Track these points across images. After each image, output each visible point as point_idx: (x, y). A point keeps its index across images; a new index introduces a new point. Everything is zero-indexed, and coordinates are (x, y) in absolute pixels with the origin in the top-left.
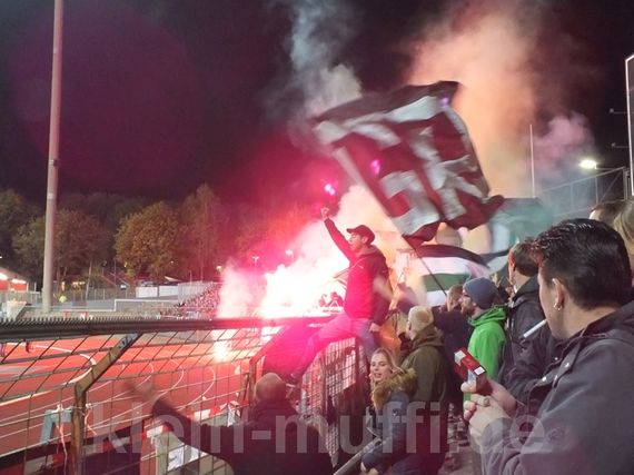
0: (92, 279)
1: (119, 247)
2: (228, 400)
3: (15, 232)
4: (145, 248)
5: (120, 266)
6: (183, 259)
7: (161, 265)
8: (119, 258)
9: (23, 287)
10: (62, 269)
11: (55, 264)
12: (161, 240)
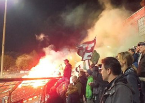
2: (40, 94)
5: (17, 67)
10: (5, 68)
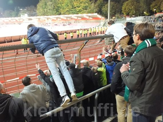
0: (117, 17)
1: (123, 9)
3: (102, 8)
4: (129, 9)
5: (123, 13)
6: (137, 11)
7: (132, 13)
8: (123, 12)
9: (104, 19)
10: (111, 15)
11: (110, 14)
12: (132, 7)
